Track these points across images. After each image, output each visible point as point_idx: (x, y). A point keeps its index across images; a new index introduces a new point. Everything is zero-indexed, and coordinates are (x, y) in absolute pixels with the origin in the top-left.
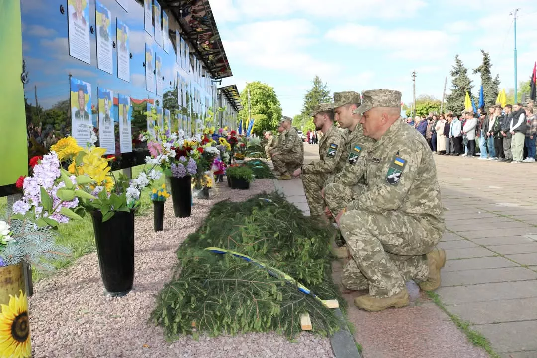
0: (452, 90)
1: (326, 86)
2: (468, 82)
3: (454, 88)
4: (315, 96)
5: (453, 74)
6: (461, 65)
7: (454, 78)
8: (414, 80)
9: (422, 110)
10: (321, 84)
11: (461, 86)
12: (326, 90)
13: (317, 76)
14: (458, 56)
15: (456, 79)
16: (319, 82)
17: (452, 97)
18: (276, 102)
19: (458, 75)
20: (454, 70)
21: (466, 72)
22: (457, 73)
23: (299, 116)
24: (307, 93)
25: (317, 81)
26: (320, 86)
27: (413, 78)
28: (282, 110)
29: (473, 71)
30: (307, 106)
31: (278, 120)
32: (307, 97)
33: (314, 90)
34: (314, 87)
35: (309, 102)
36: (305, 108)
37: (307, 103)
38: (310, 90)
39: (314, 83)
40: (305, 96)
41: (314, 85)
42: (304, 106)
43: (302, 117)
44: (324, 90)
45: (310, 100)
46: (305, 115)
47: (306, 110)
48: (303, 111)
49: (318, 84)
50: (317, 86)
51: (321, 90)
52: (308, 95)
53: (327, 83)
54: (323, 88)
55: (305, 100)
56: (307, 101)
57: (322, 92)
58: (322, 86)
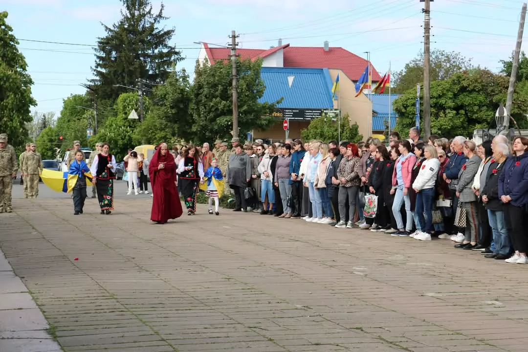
1: (160, 16)
4: (130, 43)
8: (426, 11)
9: (440, 97)
10: (147, 10)
12: (161, 27)
18: (13, 59)
24: (105, 34)
26: (144, 15)
27: (423, 5)
28: (31, 82)
30: (103, 71)
31: (18, 111)
32: (104, 44)
33: (126, 27)
34: (127, 18)
35: (110, 58)
36: (98, 78)
37: (104, 61)
38: (114, 26)
39: (126, 5)
40: (100, 40)
41: (128, 12)
42: (94, 70)
43: (89, 103)
44: (155, 28)
45: (114, 53)
46: (98, 98)
47: (103, 84)
48: (93, 84)
49: (139, 10)
50: (137, 13)
51: (147, 26)
52: (107, 38)
53: (164, 8)
54: (153, 21)
55: (98, 54)
56: (104, 55)
57: (149, 33)
58: (149, 15)
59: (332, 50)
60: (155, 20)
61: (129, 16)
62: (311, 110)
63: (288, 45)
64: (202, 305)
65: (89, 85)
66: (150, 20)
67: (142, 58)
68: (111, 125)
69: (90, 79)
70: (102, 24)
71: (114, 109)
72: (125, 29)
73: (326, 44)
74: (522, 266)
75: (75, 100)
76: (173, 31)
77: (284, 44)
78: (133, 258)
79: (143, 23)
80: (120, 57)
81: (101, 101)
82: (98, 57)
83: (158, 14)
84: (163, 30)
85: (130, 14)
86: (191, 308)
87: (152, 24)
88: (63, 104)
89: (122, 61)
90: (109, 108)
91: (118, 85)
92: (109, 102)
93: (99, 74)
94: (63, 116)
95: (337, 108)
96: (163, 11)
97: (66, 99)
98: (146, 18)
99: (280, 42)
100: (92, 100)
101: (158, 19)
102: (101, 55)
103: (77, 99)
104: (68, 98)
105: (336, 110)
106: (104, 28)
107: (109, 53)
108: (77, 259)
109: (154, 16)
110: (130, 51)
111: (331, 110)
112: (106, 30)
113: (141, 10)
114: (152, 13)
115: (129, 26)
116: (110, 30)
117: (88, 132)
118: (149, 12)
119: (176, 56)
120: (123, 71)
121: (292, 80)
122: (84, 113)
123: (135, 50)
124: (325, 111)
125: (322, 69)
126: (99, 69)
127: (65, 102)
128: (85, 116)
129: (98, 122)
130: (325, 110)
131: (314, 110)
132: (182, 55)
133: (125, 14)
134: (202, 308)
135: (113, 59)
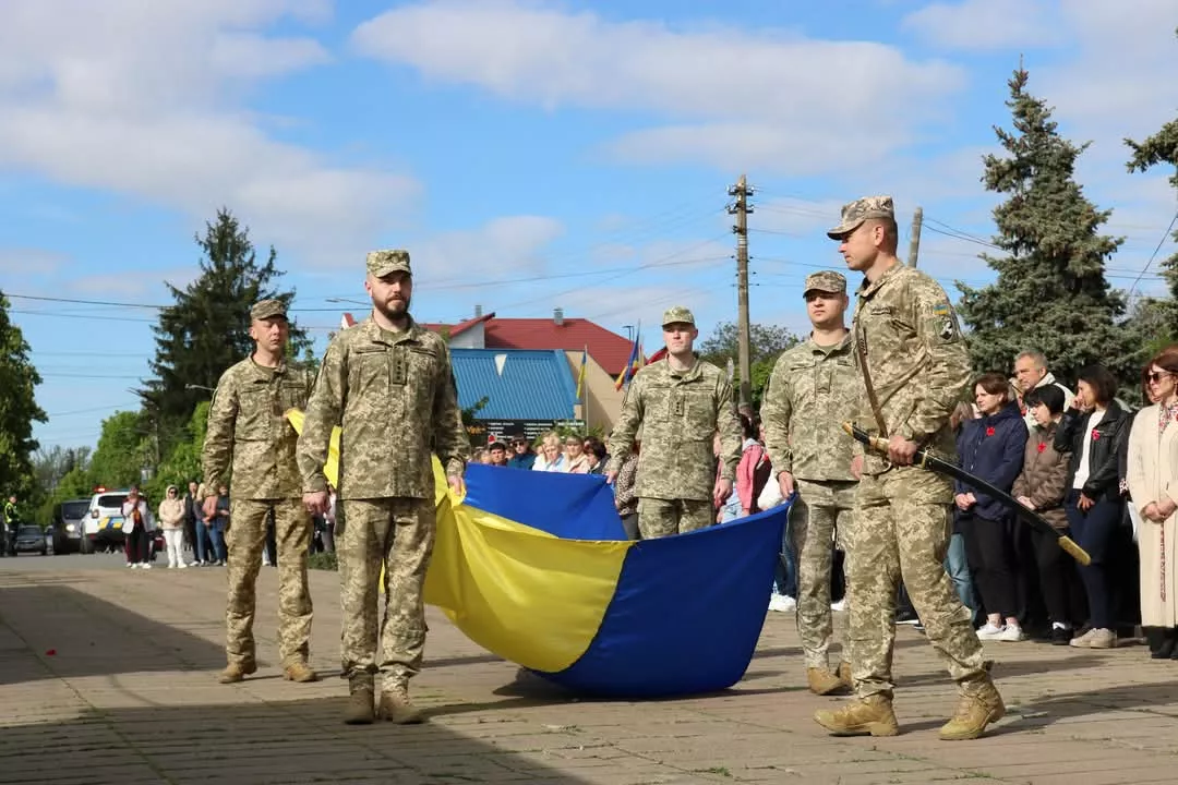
0: (995, 265)
1: (269, 269)
2: (1086, 223)
3: (1008, 254)
4: (216, 317)
5: (999, 177)
6: (1039, 130)
7: (1004, 198)
8: (742, 231)
10: (246, 259)
11: (1053, 238)
12: (271, 288)
13: (224, 218)
14: (1022, 78)
15: (1016, 205)
16: (239, 248)
17: (998, 302)
19: (1028, 183)
20: (1006, 156)
21: (1069, 169)
22: (1019, 169)
23: (131, 416)
24: (173, 302)
25: (225, 243)
26: (240, 269)
27: (735, 220)
29: (1129, 154)
30: (171, 366)
32: (171, 320)
33: (210, 289)
34: (211, 273)
35: (182, 344)
36: (161, 379)
37: (171, 350)
38: (189, 288)
39: (209, 251)
40: (163, 313)
41: (212, 264)
42: (155, 366)
43: (146, 423)
44: (260, 290)
45: (188, 335)
46: (161, 412)
47: (169, 388)
48: (152, 389)
49: (232, 259)
50: (228, 265)
51: (246, 287)
52: (177, 309)
53: (277, 256)
54: (257, 280)
55: (161, 337)
56: (172, 339)
57: (249, 299)
58: (249, 269)
59: (568, 324)
60: (261, 276)
61: (214, 269)
62: (537, 421)
63: (493, 315)
64: (318, 730)
65: (146, 392)
66: (251, 276)
67: (238, 344)
68: (183, 459)
69: (146, 380)
70: (168, 285)
71: (188, 430)
72: (208, 293)
73: (558, 312)
74: (1014, 644)
75: (123, 421)
76: (292, 295)
77: (485, 313)
78: (178, 650)
79: (239, 282)
80: (198, 342)
81: (166, 418)
82: (161, 342)
83: (265, 265)
84: (274, 293)
85: (218, 267)
86: (287, 738)
87: (256, 284)
88: (102, 430)
89: (203, 349)
90: (179, 430)
91: (193, 386)
92: (180, 419)
93: (163, 371)
94: (101, 450)
95: (580, 418)
96: (274, 261)
97: (107, 420)
98: (245, 273)
99: (478, 309)
100: (150, 417)
101: (266, 275)
102: (166, 339)
103: (126, 418)
104: (111, 418)
105: (579, 421)
106: (171, 293)
107: (180, 335)
108: (52, 653)
109: (259, 270)
110: (216, 330)
111: (571, 421)
112: (175, 296)
113: (237, 260)
114: (255, 264)
115: (214, 287)
116: (181, 294)
117: (144, 472)
118: (250, 263)
119: (298, 340)
120: (205, 366)
121: (503, 361)
122: (138, 444)
123: (225, 329)
124: (560, 424)
125: (553, 352)
126: (163, 363)
127: (105, 425)
128: (140, 448)
129: (161, 455)
130: (560, 421)
131: (542, 421)
132: (309, 337)
133: (207, 267)
134: (317, 737)
135: (187, 346)
